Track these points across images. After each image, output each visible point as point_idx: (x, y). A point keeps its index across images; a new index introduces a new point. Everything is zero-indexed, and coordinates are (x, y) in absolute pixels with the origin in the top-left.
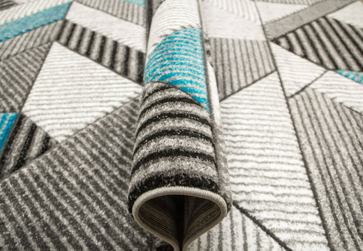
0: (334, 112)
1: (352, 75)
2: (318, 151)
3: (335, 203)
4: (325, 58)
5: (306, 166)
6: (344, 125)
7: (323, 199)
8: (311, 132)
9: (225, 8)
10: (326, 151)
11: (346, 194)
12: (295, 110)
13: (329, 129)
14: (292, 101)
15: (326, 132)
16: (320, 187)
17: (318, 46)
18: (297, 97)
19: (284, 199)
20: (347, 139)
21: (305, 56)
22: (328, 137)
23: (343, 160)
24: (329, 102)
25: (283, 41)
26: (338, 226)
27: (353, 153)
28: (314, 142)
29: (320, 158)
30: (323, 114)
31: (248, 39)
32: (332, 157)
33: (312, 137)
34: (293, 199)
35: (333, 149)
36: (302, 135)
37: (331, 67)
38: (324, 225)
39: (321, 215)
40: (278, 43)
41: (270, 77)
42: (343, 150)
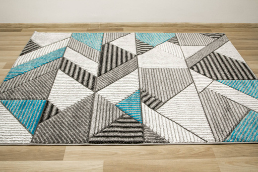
0: (216, 97)
1: (224, 81)
2: (210, 112)
3: (216, 126)
4: (213, 75)
5: (206, 117)
6: (219, 102)
7: (212, 125)
8: (208, 105)
9: (167, 51)
10: (213, 111)
11: (219, 124)
12: (202, 98)
13: (214, 104)
14: (200, 94)
15: (213, 105)
16: (211, 122)
17: (210, 69)
18: (202, 93)
19: (200, 126)
20: (220, 107)
21: (205, 75)
22: (214, 106)
23: (219, 114)
24: (214, 94)
25: (195, 67)
26: (217, 133)
27: (222, 112)
28: (209, 109)
29: (211, 114)
30: (212, 98)
31: (180, 68)
32: (215, 113)
33: (208, 107)
34: (203, 126)
35: (215, 111)
36: (205, 107)
37: (215, 79)
38: (213, 133)
39: (211, 130)
40: (193, 69)
41: (191, 85)
42: (219, 111)
